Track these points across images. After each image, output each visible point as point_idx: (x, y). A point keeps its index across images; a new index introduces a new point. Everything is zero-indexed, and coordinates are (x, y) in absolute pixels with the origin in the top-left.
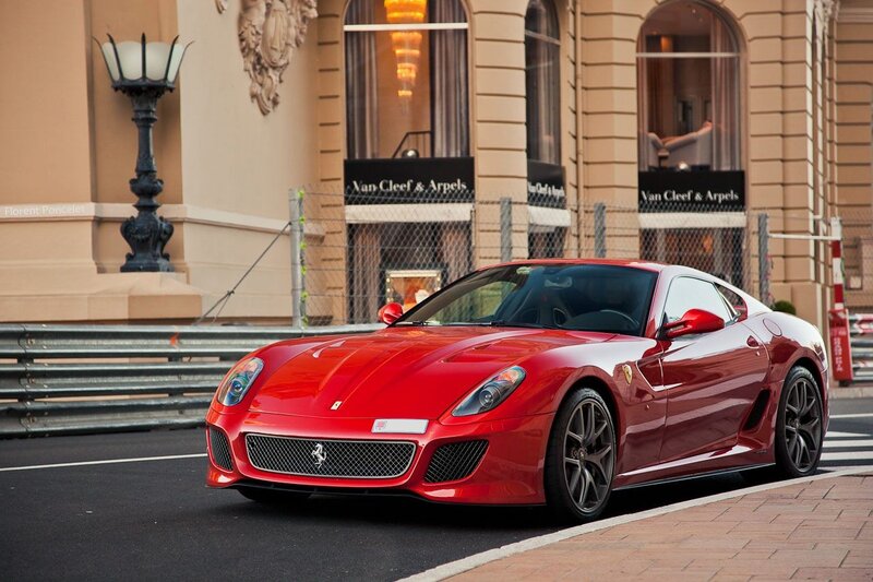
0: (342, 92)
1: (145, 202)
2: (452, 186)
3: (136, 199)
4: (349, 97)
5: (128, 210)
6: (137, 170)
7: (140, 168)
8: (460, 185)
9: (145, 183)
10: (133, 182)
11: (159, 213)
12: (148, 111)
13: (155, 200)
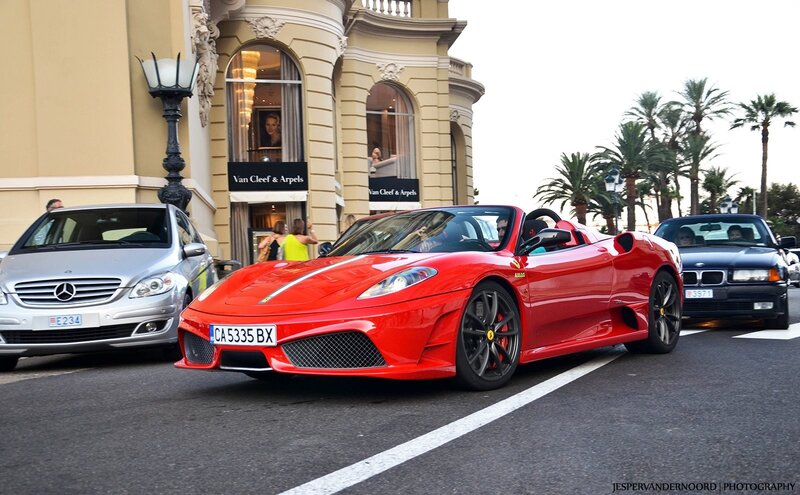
0: (225, 120)
1: (173, 175)
2: (294, 180)
3: (167, 173)
4: (230, 124)
5: (162, 182)
6: (167, 153)
7: (171, 150)
8: (299, 179)
9: (173, 161)
10: (166, 160)
11: (184, 182)
12: (176, 110)
13: (181, 173)
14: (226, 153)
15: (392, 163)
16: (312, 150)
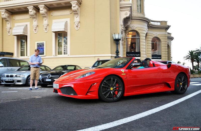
0: (126, 44)
1: (117, 54)
2: (138, 55)
3: (116, 54)
5: (115, 55)
6: (116, 50)
9: (117, 52)
12: (118, 43)
13: (119, 54)
14: (126, 50)
15: (156, 52)
16: (141, 49)
